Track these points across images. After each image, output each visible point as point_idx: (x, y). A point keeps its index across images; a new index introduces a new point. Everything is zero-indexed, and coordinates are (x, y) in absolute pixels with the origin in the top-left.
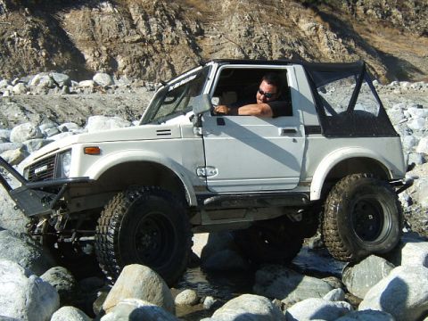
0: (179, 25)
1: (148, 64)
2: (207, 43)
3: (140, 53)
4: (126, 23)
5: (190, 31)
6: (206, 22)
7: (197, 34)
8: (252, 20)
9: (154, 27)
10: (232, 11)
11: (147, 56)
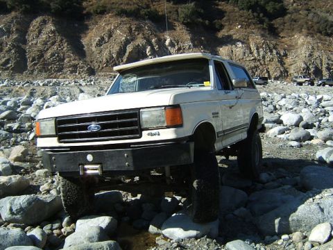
0: (274, 52)
1: (256, 71)
2: (288, 61)
3: (253, 65)
4: (248, 51)
5: (280, 55)
6: (289, 50)
7: (284, 56)
8: (313, 48)
9: (261, 53)
10: (303, 44)
11: (256, 67)
